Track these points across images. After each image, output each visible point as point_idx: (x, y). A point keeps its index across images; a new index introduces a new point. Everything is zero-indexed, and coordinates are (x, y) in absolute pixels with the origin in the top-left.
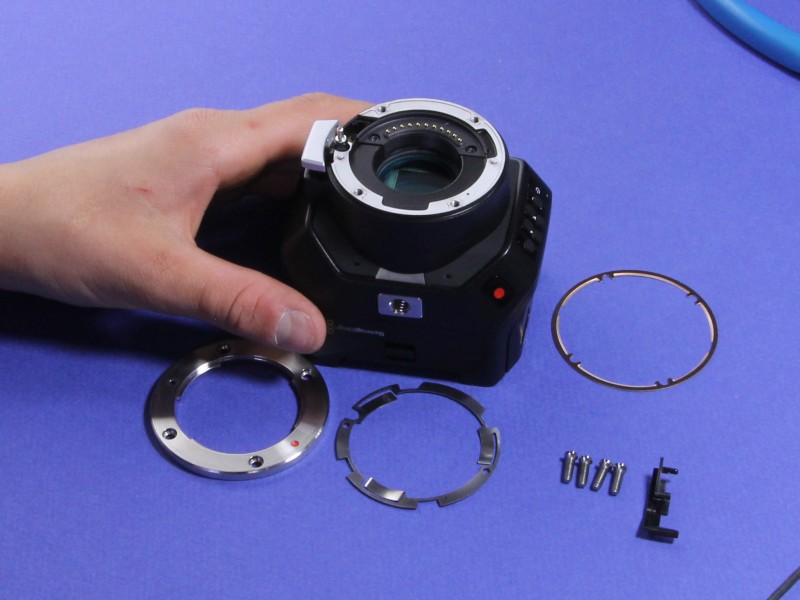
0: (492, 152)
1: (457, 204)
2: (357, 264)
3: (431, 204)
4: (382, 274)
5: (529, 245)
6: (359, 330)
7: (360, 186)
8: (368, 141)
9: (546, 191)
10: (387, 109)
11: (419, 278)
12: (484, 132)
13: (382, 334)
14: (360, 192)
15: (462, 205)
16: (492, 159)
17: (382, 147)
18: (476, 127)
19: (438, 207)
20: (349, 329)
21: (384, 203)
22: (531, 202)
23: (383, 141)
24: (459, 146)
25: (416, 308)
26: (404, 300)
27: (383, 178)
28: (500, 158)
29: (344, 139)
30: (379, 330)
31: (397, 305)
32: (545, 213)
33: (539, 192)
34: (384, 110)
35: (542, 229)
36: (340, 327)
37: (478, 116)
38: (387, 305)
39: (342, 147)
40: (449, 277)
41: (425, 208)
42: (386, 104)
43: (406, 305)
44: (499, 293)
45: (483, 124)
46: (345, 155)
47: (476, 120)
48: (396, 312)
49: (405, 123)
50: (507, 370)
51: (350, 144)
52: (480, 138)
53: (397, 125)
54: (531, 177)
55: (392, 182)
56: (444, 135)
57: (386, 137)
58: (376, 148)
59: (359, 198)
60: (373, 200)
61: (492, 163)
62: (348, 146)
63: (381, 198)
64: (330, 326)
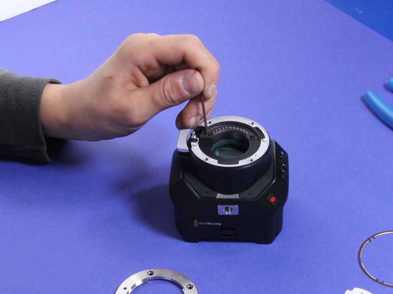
0: (263, 137)
1: (252, 160)
2: (208, 192)
3: (240, 161)
4: (219, 196)
5: (283, 177)
6: (209, 223)
7: (206, 157)
8: (205, 137)
9: (285, 153)
10: (212, 122)
11: (236, 196)
12: (257, 128)
13: (220, 224)
14: (207, 159)
15: (254, 161)
16: (264, 139)
18: (253, 126)
19: (242, 163)
20: (204, 224)
21: (219, 163)
22: (280, 157)
24: (247, 135)
25: (233, 211)
26: (229, 207)
27: (214, 153)
28: (267, 139)
29: (195, 137)
30: (219, 223)
31: (227, 209)
32: (287, 163)
33: (283, 154)
34: (210, 123)
35: (287, 169)
36: (200, 223)
37: (253, 122)
38: (222, 210)
39: (195, 141)
40: (250, 194)
41: (238, 163)
42: (211, 120)
43: (231, 209)
44: (273, 200)
45: (255, 125)
46: (196, 144)
47: (253, 124)
48: (227, 213)
50: (277, 235)
51: (198, 139)
52: (256, 131)
53: (218, 129)
54: (279, 148)
56: (239, 131)
57: (213, 135)
59: (207, 162)
60: (213, 162)
61: (263, 141)
62: (197, 140)
63: (217, 161)
64: (196, 223)
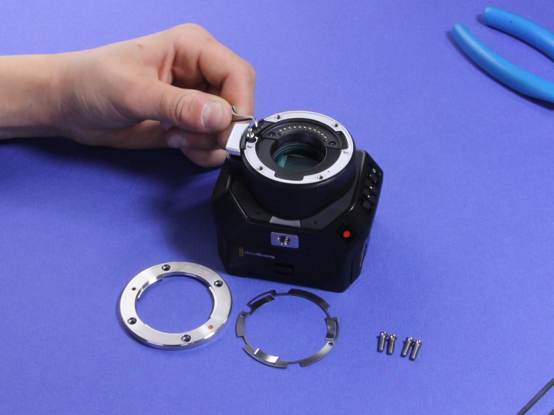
0: (345, 146)
1: (321, 178)
2: (258, 213)
3: (305, 177)
4: (274, 220)
5: (366, 205)
6: (259, 254)
7: (261, 164)
8: (268, 137)
9: (379, 171)
10: (281, 117)
11: (297, 223)
12: (341, 133)
13: (273, 257)
14: (261, 169)
15: (324, 178)
16: (345, 150)
17: (276, 140)
18: (336, 129)
19: (309, 179)
20: (252, 254)
21: (276, 175)
22: (369, 177)
23: (277, 137)
24: (325, 141)
25: (292, 242)
26: (288, 236)
27: (277, 160)
28: (350, 150)
29: (252, 136)
30: (271, 255)
31: (283, 239)
32: (378, 184)
33: (375, 172)
34: (279, 117)
35: (376, 195)
36: (247, 253)
37: (337, 123)
38: (276, 239)
39: (252, 140)
40: (315, 223)
41: (301, 179)
42: (280, 114)
43: (289, 240)
44: (347, 234)
45: (341, 128)
46: (253, 145)
47: (336, 126)
48: (282, 244)
49: (292, 126)
50: (351, 282)
51: (257, 138)
52: (338, 137)
53: (287, 127)
54: (370, 162)
55: (282, 163)
56: (315, 134)
57: (280, 134)
58: (273, 141)
59: (260, 172)
60: (269, 173)
61: (345, 152)
62: (255, 140)
63: (274, 172)
64: (241, 252)
